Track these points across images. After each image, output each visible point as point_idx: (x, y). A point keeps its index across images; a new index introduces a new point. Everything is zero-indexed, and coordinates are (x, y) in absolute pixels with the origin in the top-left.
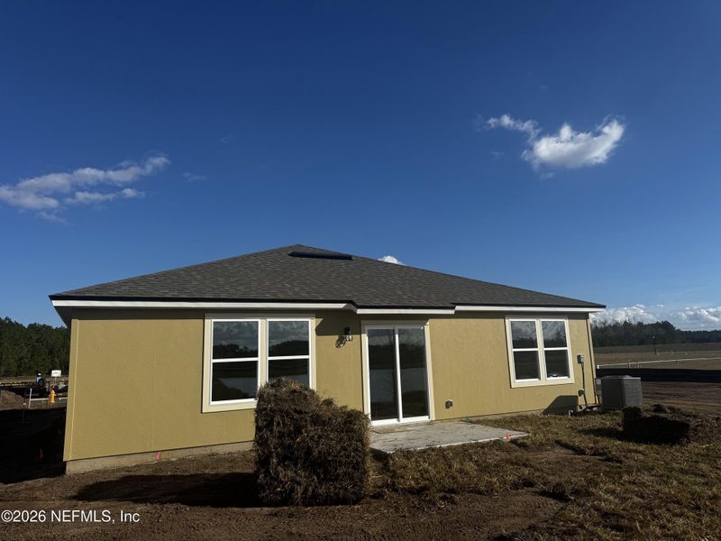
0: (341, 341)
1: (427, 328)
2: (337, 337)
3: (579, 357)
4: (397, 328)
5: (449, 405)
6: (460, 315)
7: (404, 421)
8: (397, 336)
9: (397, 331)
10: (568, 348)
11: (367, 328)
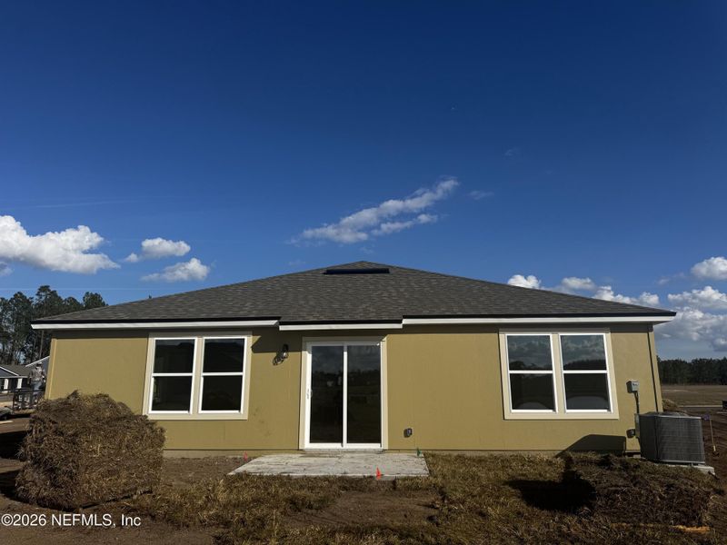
0: (279, 359)
1: (383, 345)
2: (274, 355)
3: (629, 384)
4: (346, 344)
5: (407, 433)
6: (408, 329)
7: (347, 446)
8: (345, 354)
9: (345, 348)
10: (609, 372)
11: (310, 346)
